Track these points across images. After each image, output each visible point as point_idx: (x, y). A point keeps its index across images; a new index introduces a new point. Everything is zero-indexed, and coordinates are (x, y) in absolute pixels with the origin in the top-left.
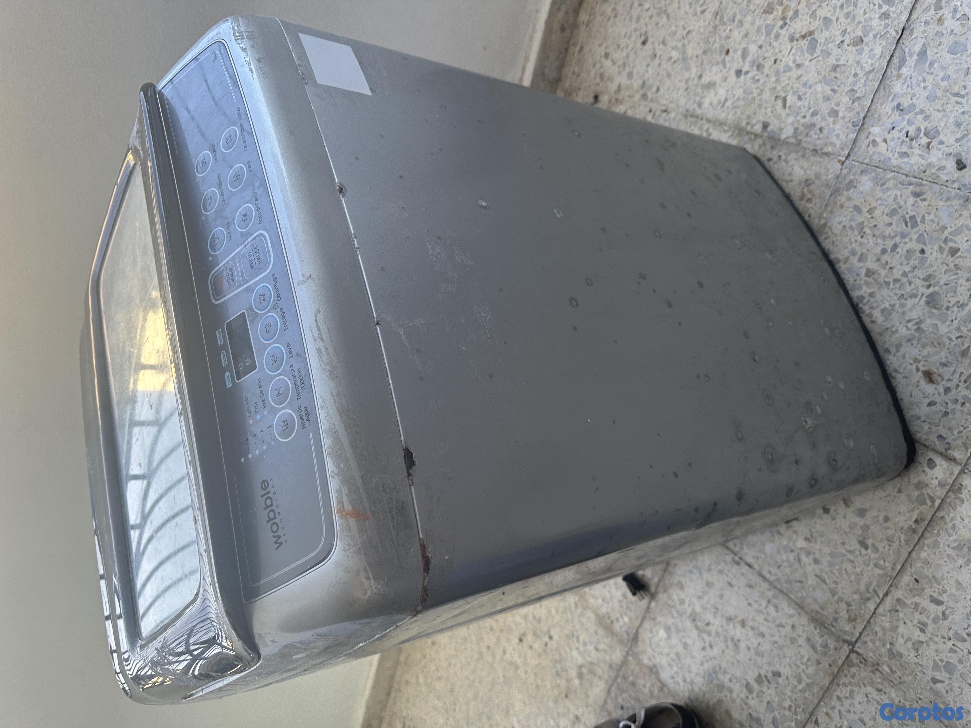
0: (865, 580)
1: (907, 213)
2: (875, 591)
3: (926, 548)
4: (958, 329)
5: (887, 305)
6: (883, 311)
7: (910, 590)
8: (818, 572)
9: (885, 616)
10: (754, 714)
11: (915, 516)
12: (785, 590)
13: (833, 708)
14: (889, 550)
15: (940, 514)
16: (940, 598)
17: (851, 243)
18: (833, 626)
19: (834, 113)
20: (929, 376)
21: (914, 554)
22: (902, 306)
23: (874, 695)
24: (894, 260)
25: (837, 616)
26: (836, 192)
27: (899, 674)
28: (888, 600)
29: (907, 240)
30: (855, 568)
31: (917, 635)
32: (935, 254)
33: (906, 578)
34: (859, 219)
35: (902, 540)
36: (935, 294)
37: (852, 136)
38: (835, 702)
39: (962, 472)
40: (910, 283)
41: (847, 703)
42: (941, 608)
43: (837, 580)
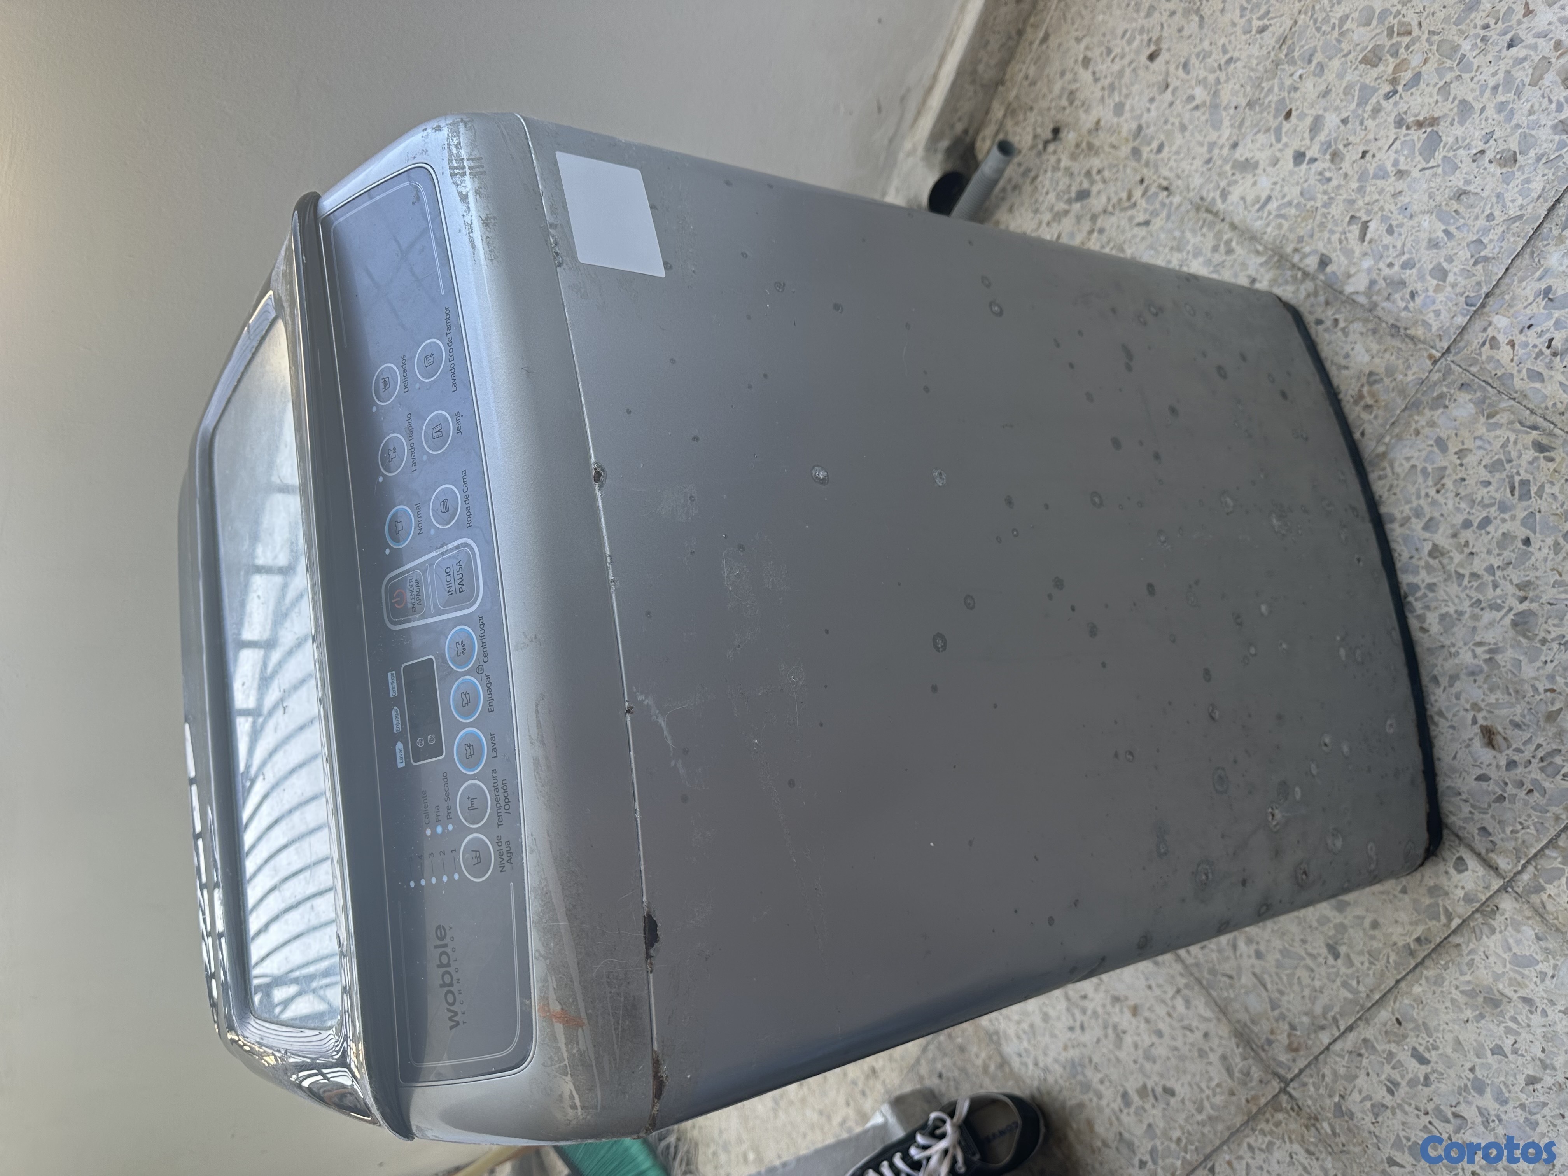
0: (1323, 1000)
1: (1518, 473)
2: (1335, 1020)
3: (1423, 981)
4: (1551, 678)
5: (1451, 610)
6: (1443, 617)
7: (1386, 1032)
8: (1257, 971)
9: (1343, 1057)
10: (1126, 1135)
11: (1419, 931)
12: (1205, 982)
13: (1240, 1158)
14: (1369, 969)
15: (1456, 940)
16: (1427, 1055)
17: (1419, 497)
18: (1264, 1050)
19: (1441, 274)
20: (1489, 736)
21: (1403, 985)
22: (1475, 617)
23: (1302, 1156)
24: (1480, 542)
25: (1272, 1037)
26: (1414, 406)
27: (1343, 1139)
28: (1352, 1037)
29: (1507, 516)
30: (1313, 979)
31: (1381, 1095)
32: (1545, 551)
33: (1384, 1015)
34: (1441, 461)
35: (1391, 961)
36: (1530, 613)
37: (1461, 320)
38: (1243, 1150)
39: (1504, 889)
40: (1495, 586)
41: (1260, 1157)
42: (1424, 1069)
43: (1283, 988)
